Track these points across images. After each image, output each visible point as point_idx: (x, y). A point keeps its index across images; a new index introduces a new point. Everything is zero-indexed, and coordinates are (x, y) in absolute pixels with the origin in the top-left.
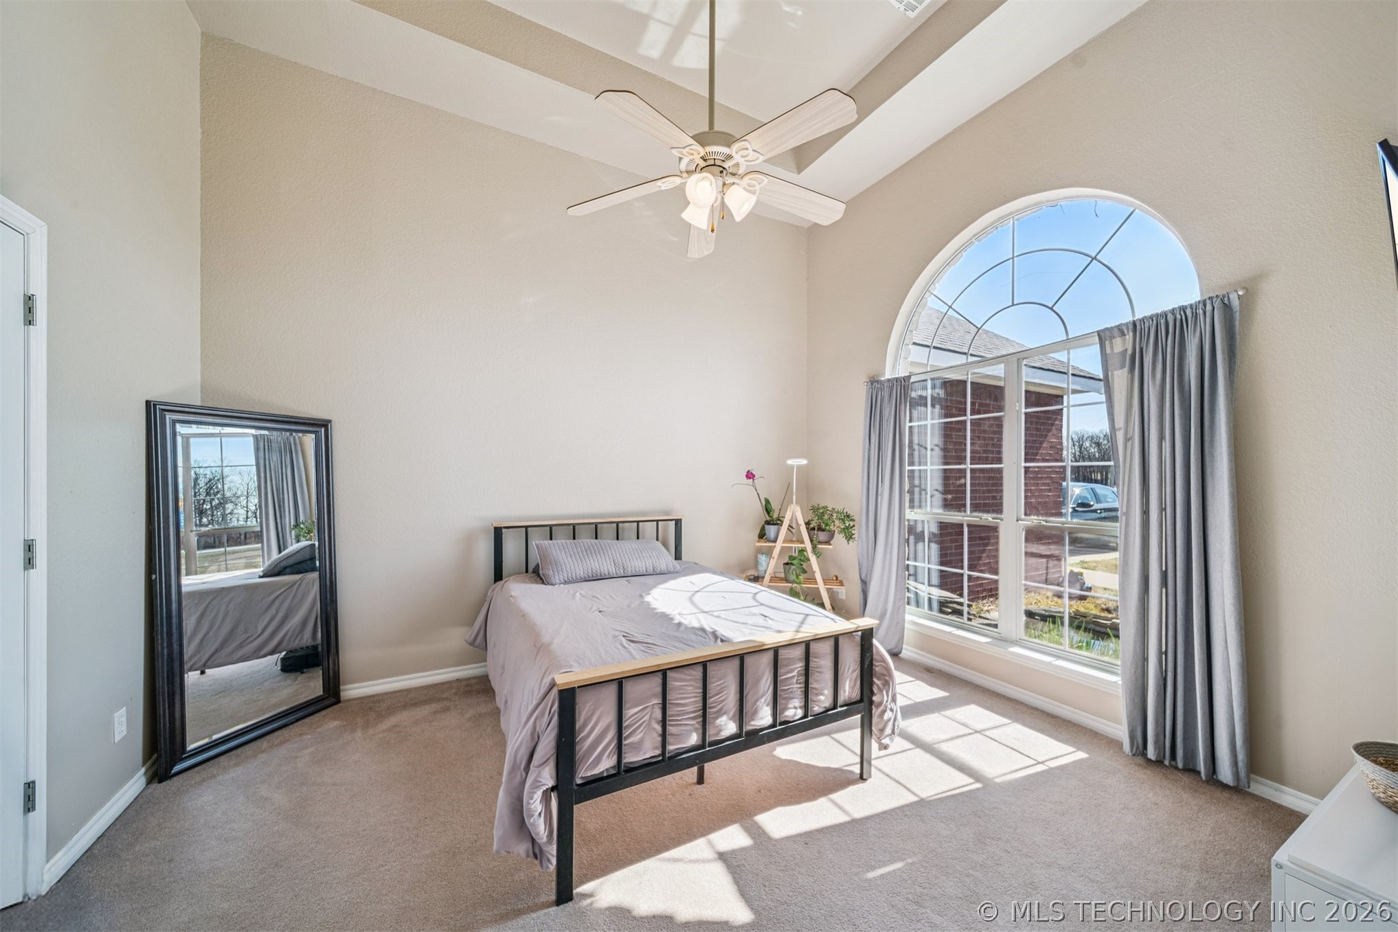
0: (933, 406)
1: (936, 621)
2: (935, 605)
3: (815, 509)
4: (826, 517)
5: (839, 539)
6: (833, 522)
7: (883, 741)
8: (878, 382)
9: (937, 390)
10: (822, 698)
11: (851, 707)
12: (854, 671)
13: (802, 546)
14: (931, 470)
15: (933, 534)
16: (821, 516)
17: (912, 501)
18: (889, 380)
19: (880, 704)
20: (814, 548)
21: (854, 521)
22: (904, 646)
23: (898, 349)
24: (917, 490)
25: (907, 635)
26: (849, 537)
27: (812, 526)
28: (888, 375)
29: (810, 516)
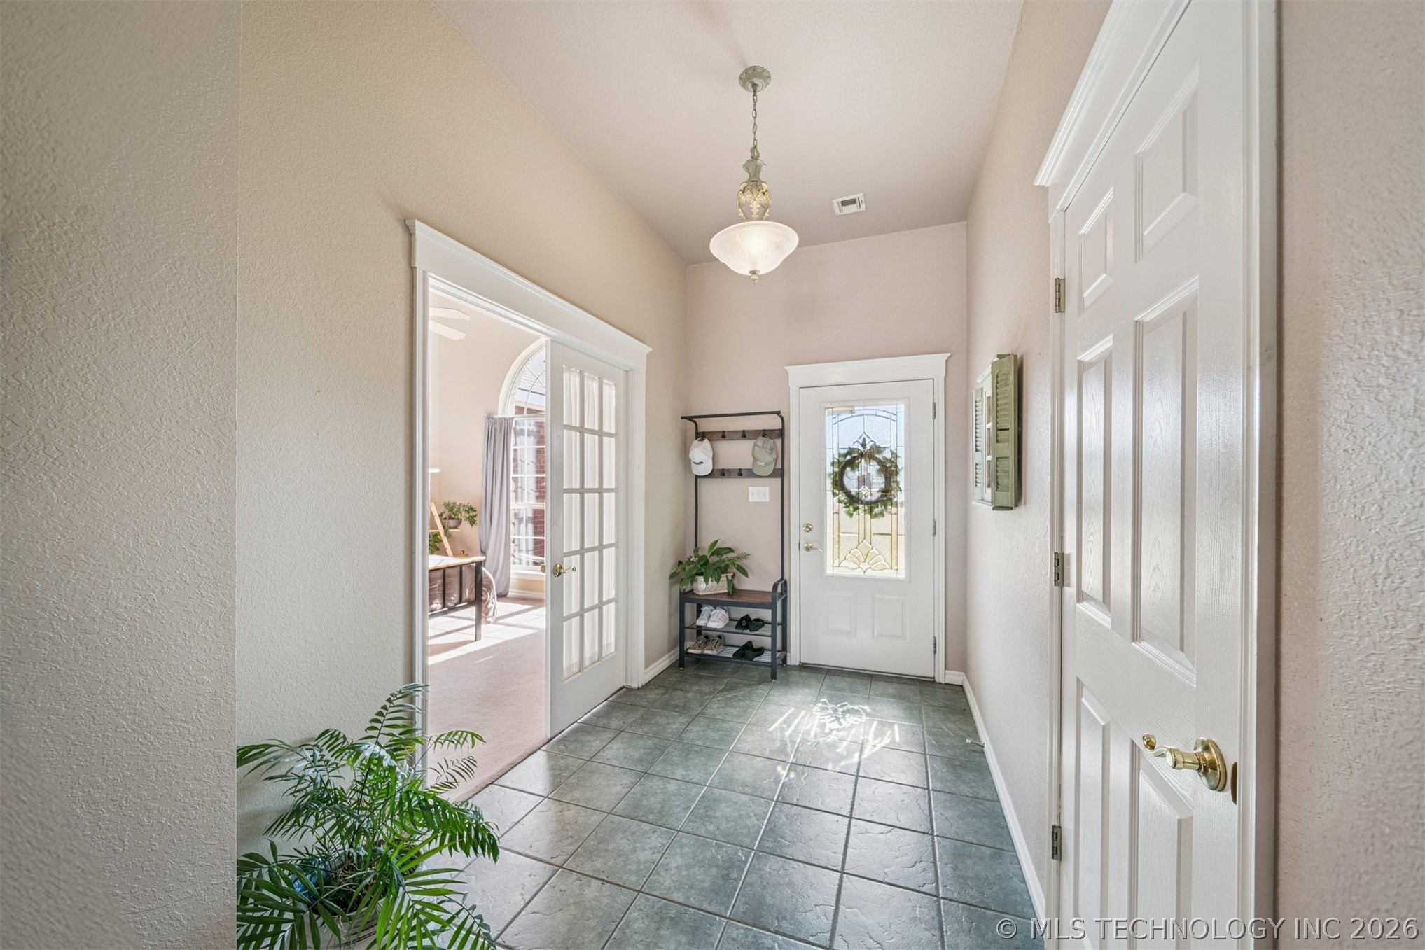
0: (529, 435)
1: (533, 571)
2: (531, 563)
3: (447, 505)
4: (455, 510)
5: (465, 525)
6: (461, 513)
7: (488, 620)
8: (493, 418)
9: (532, 427)
10: (453, 598)
11: (470, 603)
12: (471, 584)
13: (436, 531)
14: (527, 478)
15: (529, 518)
16: (451, 510)
17: (516, 498)
18: (500, 419)
19: (486, 600)
20: (446, 532)
21: (475, 511)
22: (510, 590)
23: (506, 398)
24: (519, 490)
25: (511, 581)
26: (473, 523)
27: (444, 517)
28: (499, 415)
29: (443, 509)
